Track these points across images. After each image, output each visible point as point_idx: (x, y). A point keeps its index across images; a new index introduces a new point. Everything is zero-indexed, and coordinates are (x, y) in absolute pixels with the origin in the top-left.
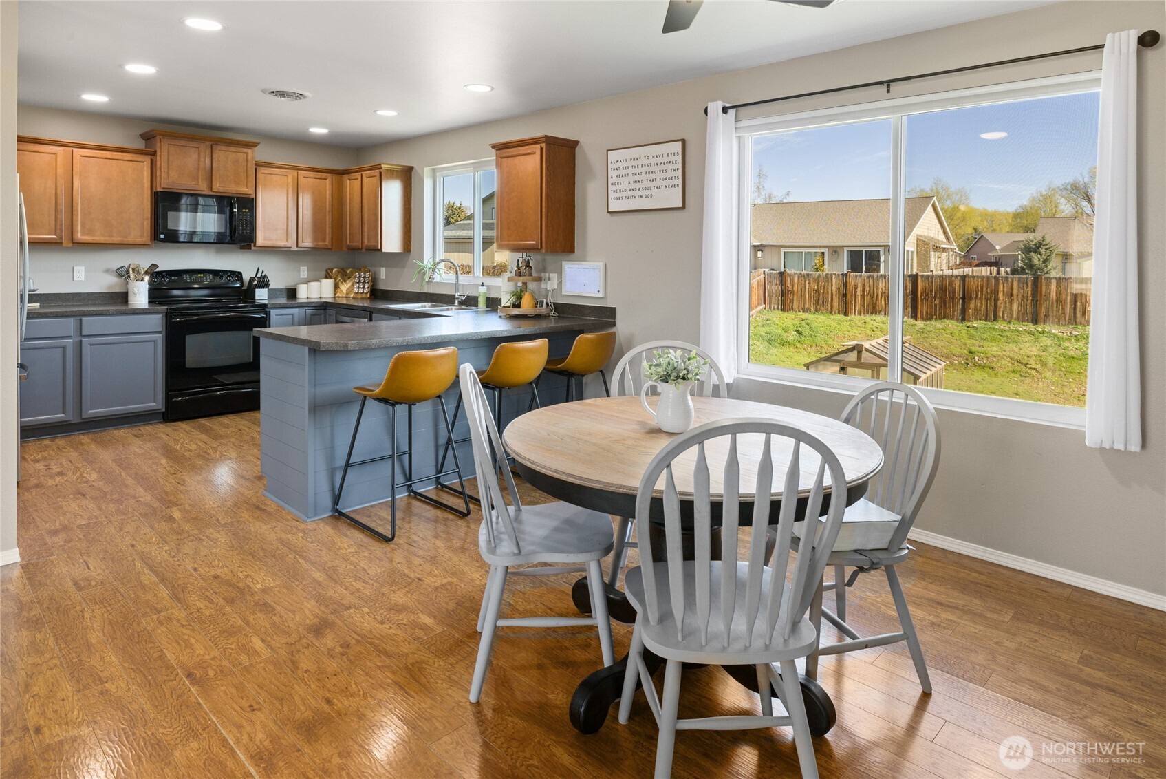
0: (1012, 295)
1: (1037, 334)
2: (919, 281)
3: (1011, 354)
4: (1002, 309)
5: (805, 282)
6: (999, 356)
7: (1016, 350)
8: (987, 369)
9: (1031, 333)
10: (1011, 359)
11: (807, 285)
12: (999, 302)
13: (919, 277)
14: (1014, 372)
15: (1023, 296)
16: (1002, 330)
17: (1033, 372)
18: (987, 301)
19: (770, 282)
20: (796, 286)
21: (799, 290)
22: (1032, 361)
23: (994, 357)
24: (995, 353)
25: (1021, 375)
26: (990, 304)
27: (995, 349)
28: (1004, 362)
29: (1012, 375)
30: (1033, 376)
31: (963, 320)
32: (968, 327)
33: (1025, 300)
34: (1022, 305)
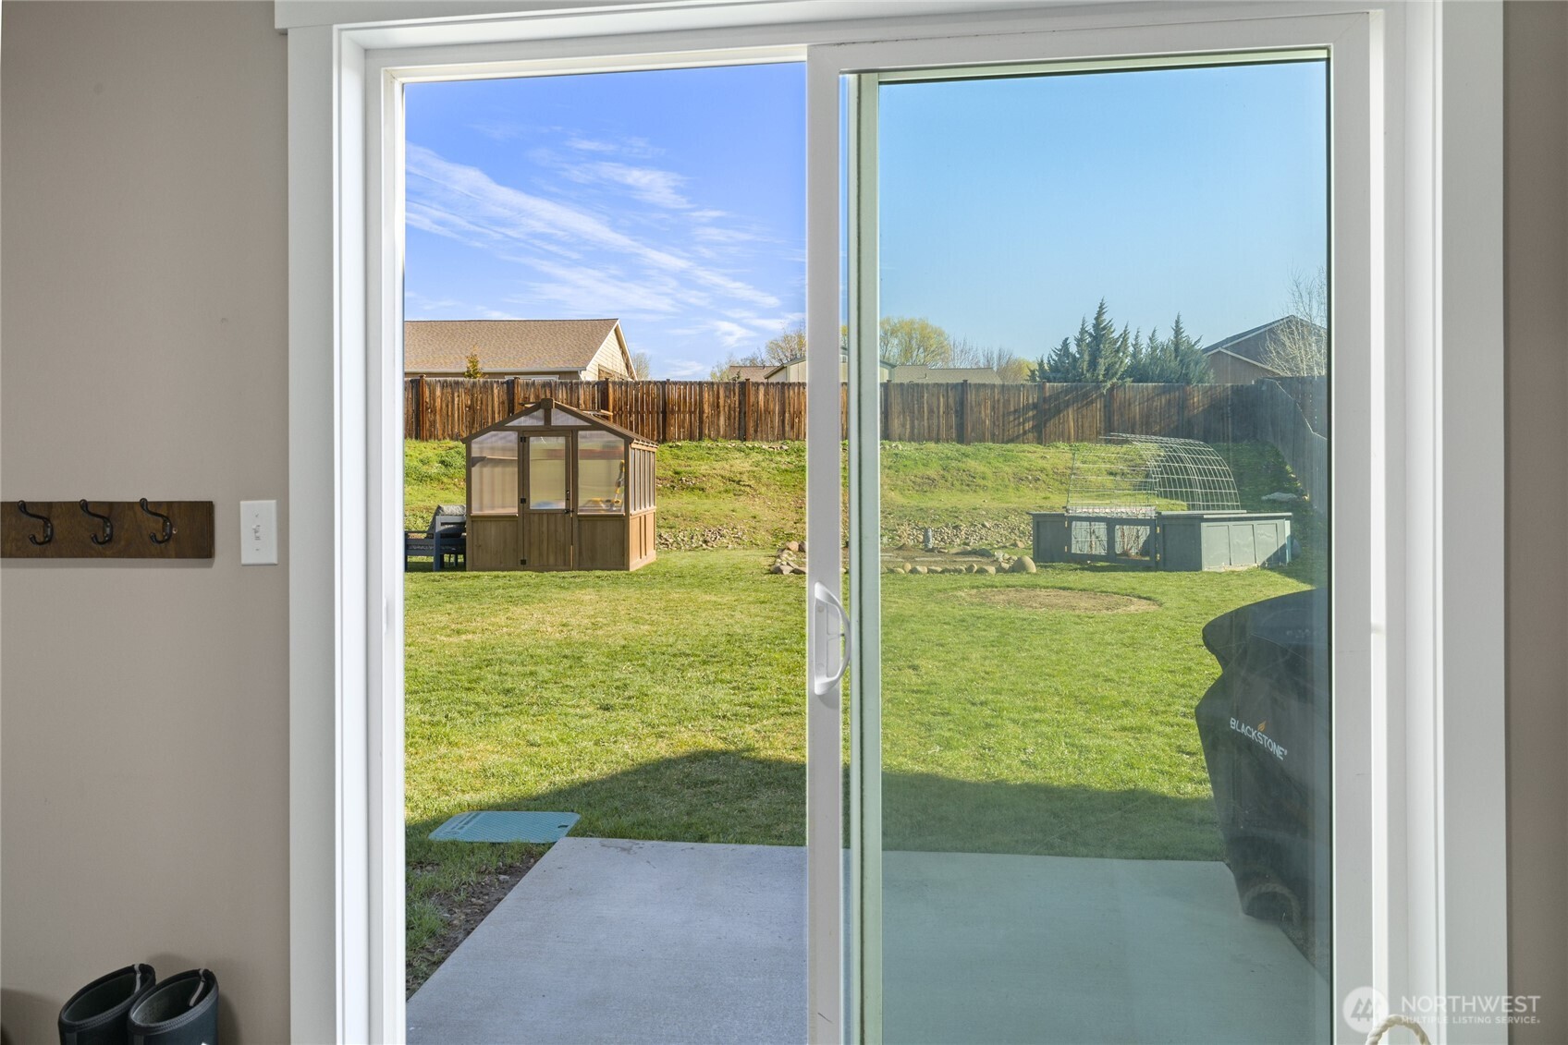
0: (718, 406)
1: (747, 451)
2: (611, 390)
3: (722, 473)
4: (708, 425)
5: (453, 394)
6: (709, 475)
7: (728, 467)
8: (697, 492)
9: (740, 450)
10: (722, 477)
11: (456, 399)
12: (705, 416)
13: (610, 385)
14: (726, 491)
15: (730, 406)
16: (709, 448)
17: (748, 489)
18: (691, 415)
20: (438, 401)
21: (444, 406)
22: (745, 477)
23: (704, 476)
24: (704, 472)
25: (735, 495)
26: (695, 418)
27: (703, 467)
28: (715, 481)
29: (725, 495)
30: (748, 494)
31: (664, 440)
32: (671, 447)
33: (732, 412)
34: (729, 419)
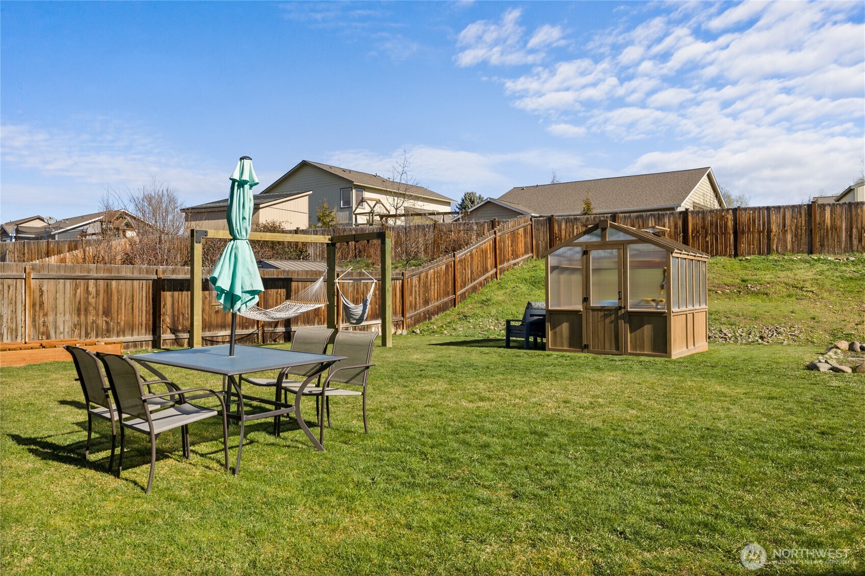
0: (784, 226)
1: (812, 262)
2: (690, 218)
3: (786, 280)
4: (775, 241)
5: (573, 227)
6: (773, 282)
7: (791, 275)
8: (761, 296)
9: (806, 262)
10: (786, 284)
11: (575, 231)
12: (772, 234)
13: (690, 214)
14: (789, 296)
15: (796, 225)
16: (776, 261)
17: (810, 294)
18: (760, 234)
19: (537, 230)
20: (563, 232)
21: (567, 235)
22: (808, 284)
23: (768, 283)
24: (768, 280)
25: (797, 299)
26: (763, 236)
27: (768, 276)
28: (778, 287)
29: (787, 299)
30: (810, 298)
31: (736, 255)
32: (740, 260)
33: (799, 231)
34: (796, 236)
